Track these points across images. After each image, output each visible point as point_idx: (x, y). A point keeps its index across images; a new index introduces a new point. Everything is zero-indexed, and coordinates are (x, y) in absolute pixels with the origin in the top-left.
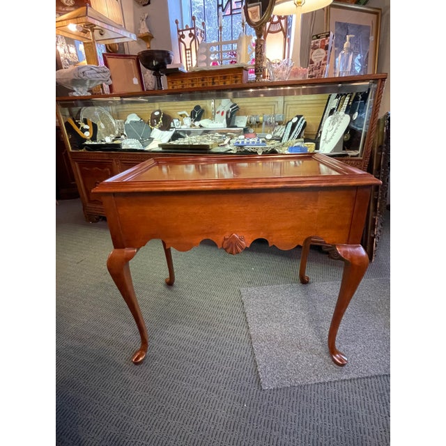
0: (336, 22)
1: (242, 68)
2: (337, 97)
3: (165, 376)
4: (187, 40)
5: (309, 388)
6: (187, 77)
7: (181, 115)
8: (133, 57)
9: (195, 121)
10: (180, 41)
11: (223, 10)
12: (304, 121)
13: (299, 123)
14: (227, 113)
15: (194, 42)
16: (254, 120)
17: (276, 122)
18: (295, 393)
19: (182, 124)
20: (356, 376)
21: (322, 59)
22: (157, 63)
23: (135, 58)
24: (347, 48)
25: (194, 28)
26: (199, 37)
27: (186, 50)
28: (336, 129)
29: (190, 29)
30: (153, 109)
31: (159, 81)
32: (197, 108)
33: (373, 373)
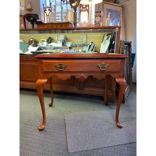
0: (106, 9)
1: (69, 22)
2: (107, 35)
3: (23, 150)
4: (48, 12)
5: (90, 151)
6: (45, 25)
7: (43, 41)
8: (22, 16)
9: (48, 43)
10: (44, 12)
11: (63, 2)
12: (94, 44)
13: (92, 45)
14: (63, 40)
15: (50, 13)
16: (74, 44)
17: (83, 45)
18: (84, 154)
19: (43, 44)
20: (111, 145)
21: (99, 20)
22: (33, 19)
23: (23, 16)
24: (109, 17)
25: (51, 7)
26: (53, 11)
27: (47, 15)
28: (105, 46)
29: (49, 8)
30: (30, 38)
31: (33, 26)
32: (50, 38)
33: (118, 144)
